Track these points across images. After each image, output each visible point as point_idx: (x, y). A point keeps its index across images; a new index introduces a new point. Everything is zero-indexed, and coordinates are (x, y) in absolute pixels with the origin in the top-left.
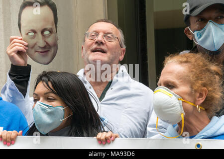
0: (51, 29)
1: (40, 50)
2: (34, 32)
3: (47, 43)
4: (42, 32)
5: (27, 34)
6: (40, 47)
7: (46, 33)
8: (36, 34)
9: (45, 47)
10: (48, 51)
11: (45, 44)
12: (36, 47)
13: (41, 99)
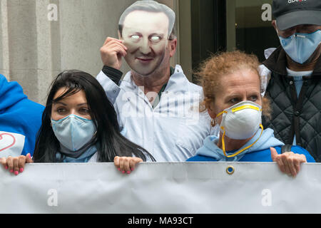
0: (163, 35)
1: (142, 58)
2: (140, 35)
3: (152, 50)
4: (150, 37)
5: (131, 36)
6: (142, 53)
7: (155, 38)
8: (141, 38)
9: (148, 55)
10: (151, 60)
11: (150, 51)
12: (138, 53)
13: (73, 111)
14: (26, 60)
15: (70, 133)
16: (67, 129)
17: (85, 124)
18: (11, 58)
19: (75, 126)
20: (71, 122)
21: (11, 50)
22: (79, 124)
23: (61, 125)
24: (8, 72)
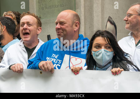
13: (103, 47)
14: (90, 28)
15: (102, 57)
16: (101, 56)
17: (108, 54)
18: (85, 27)
19: (104, 54)
20: (103, 52)
21: (85, 24)
22: (106, 53)
23: (98, 54)
24: (84, 33)
